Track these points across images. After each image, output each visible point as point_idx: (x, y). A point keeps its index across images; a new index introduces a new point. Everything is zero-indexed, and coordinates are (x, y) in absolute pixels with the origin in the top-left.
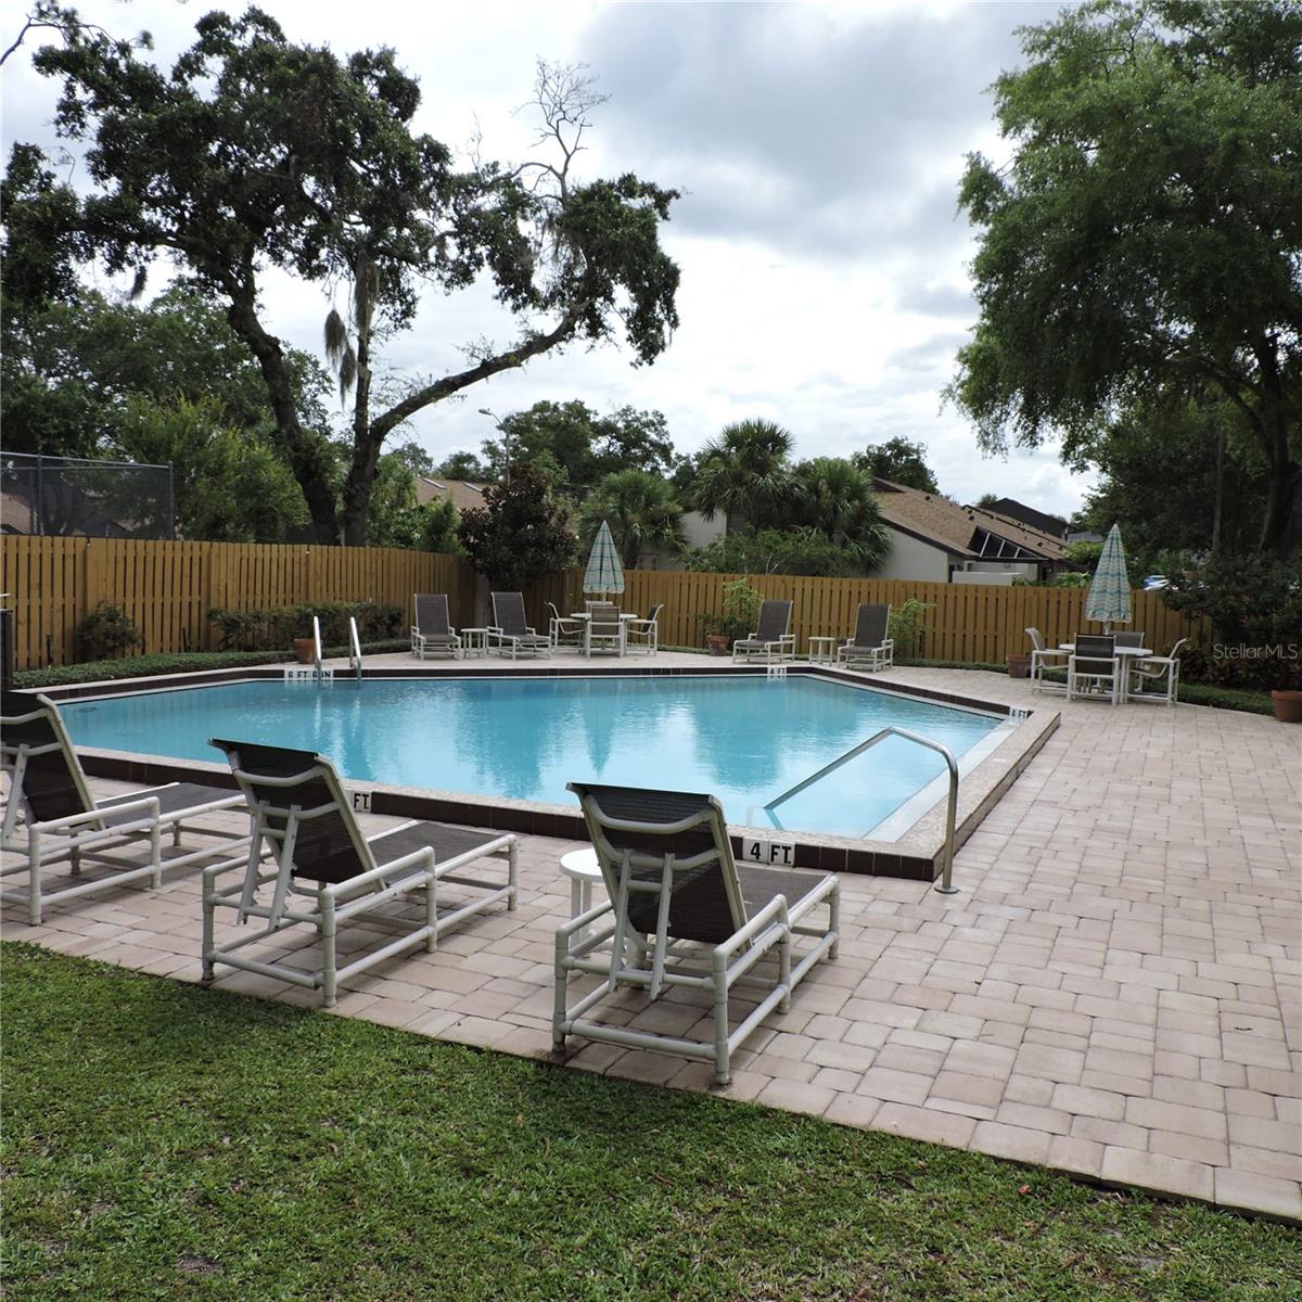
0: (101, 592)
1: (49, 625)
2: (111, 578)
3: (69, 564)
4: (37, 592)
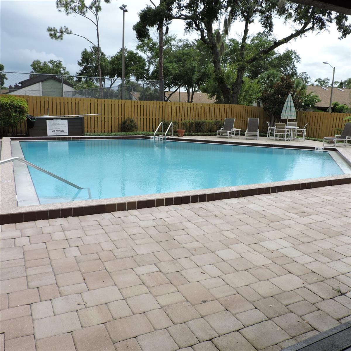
0: (129, 114)
1: (114, 123)
2: (133, 111)
3: (120, 107)
4: (111, 114)
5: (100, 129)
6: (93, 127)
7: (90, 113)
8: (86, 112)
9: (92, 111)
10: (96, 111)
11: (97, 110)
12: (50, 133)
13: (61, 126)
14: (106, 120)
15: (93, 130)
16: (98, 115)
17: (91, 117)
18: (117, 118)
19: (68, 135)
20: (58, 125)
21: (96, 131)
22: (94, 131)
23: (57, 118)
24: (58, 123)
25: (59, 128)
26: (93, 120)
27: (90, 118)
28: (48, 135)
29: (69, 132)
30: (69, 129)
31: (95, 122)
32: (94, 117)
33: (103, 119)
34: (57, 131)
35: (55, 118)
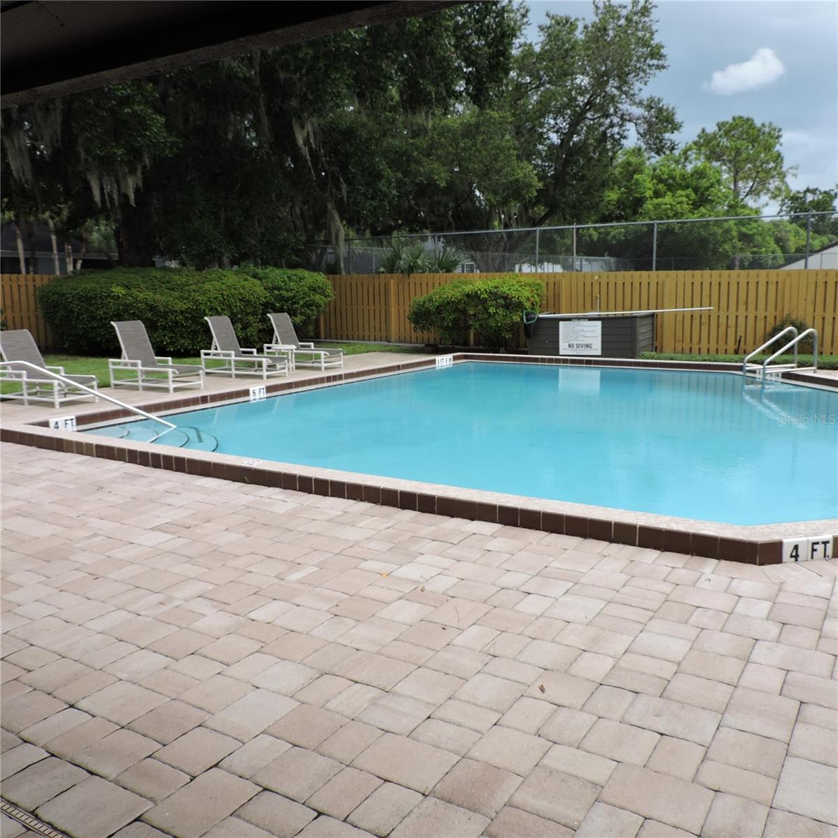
1: (753, 330)
2: (811, 297)
3: (772, 288)
4: (744, 307)
5: (713, 346)
6: (695, 339)
7: (690, 305)
8: (680, 302)
9: (697, 301)
10: (706, 299)
11: (708, 299)
12: (564, 349)
13: (587, 334)
14: (732, 322)
15: (696, 348)
16: (710, 310)
17: (692, 316)
18: (761, 316)
19: (600, 354)
20: (581, 333)
21: (704, 349)
22: (700, 349)
23: (579, 319)
24: (580, 328)
25: (583, 339)
26: (696, 322)
27: (690, 317)
28: (560, 354)
29: (602, 349)
30: (602, 342)
31: (703, 327)
32: (701, 316)
33: (723, 320)
34: (578, 346)
35: (576, 318)
